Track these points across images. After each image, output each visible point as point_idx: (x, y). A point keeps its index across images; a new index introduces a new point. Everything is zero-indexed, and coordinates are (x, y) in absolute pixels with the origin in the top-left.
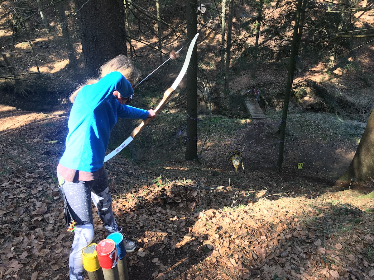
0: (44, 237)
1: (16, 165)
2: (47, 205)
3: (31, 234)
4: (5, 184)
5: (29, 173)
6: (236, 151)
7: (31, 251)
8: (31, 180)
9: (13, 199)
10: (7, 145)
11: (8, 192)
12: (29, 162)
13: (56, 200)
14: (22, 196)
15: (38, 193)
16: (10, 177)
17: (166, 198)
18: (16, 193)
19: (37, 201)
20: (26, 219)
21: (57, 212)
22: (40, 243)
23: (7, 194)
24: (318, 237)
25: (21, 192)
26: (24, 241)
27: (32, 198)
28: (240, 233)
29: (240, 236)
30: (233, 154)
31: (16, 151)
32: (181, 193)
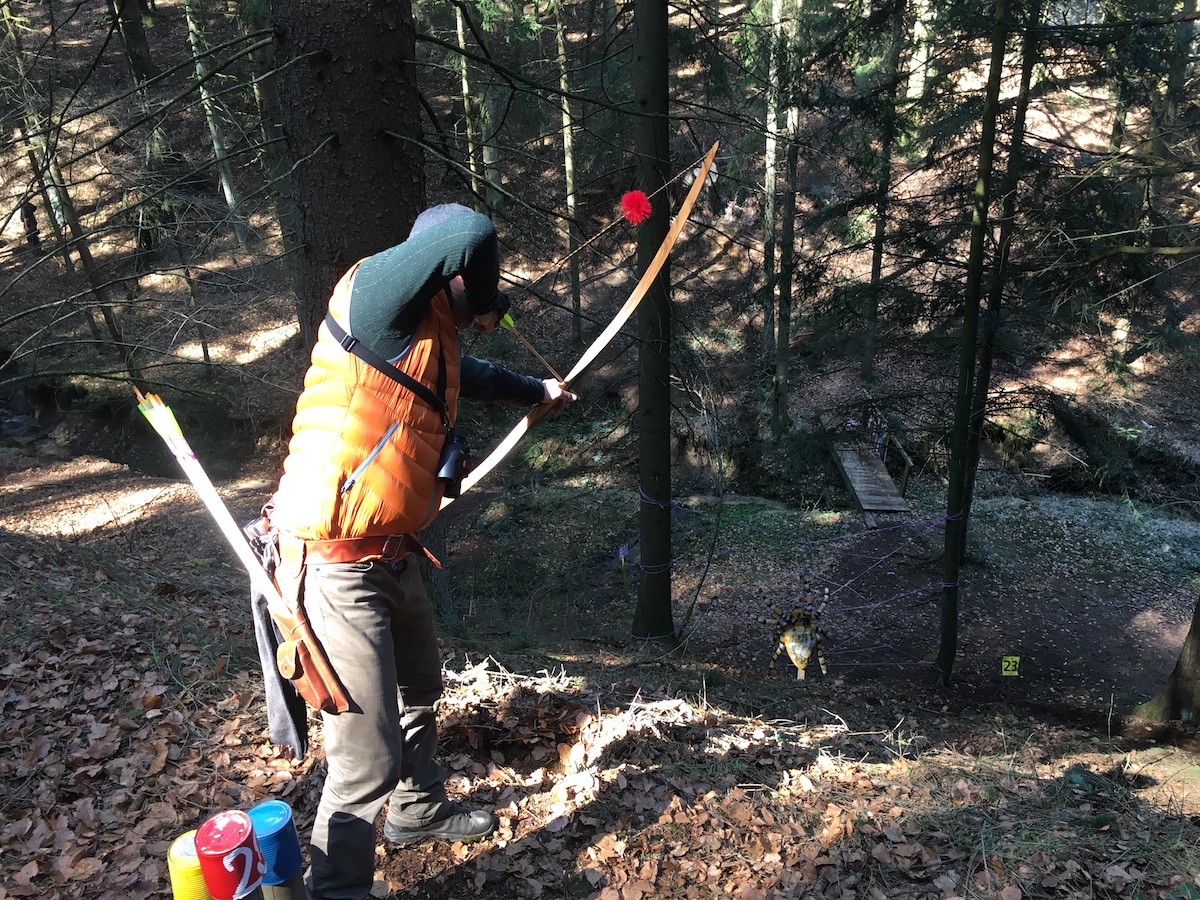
0: (97, 824)
1: (56, 616)
2: (124, 733)
3: (59, 814)
4: (13, 669)
5: (90, 640)
6: (800, 610)
7: (51, 865)
8: (89, 660)
9: (27, 712)
10: (46, 561)
11: (18, 693)
12: (96, 610)
13: (152, 719)
14: (56, 703)
15: (103, 696)
16: (29, 649)
17: (491, 728)
18: (39, 694)
19: (97, 720)
20: (53, 770)
21: (148, 754)
22: (80, 841)
23: (13, 697)
24: (952, 862)
25: (55, 693)
26: (35, 832)
27: (83, 712)
28: (702, 840)
29: (700, 851)
30: (789, 622)
31: (68, 579)
32: (539, 715)
